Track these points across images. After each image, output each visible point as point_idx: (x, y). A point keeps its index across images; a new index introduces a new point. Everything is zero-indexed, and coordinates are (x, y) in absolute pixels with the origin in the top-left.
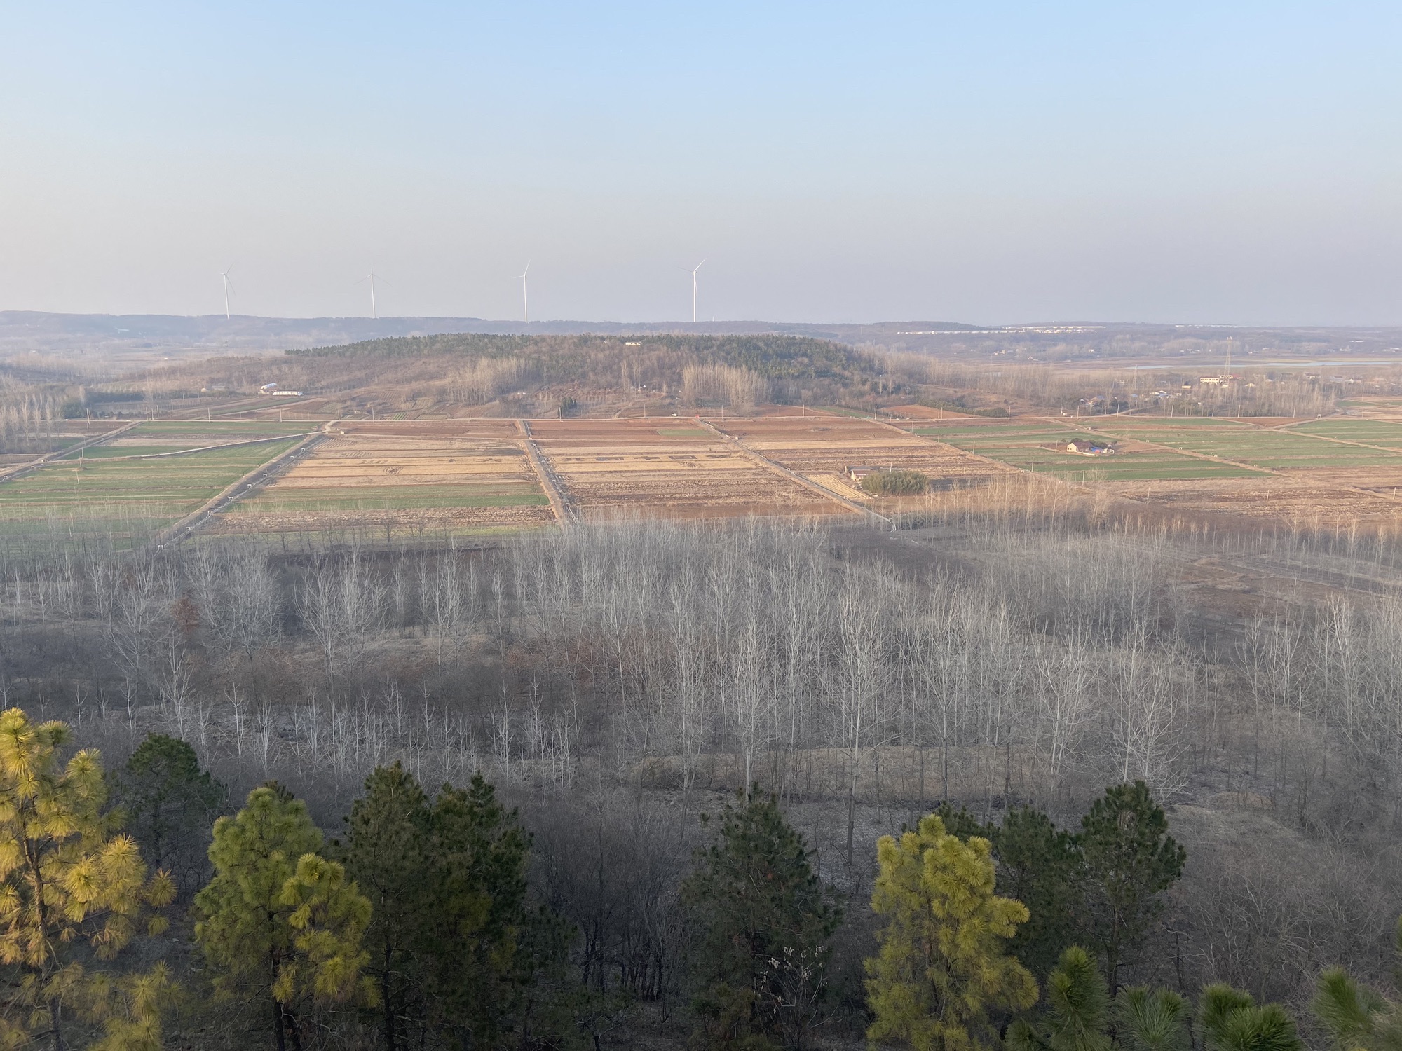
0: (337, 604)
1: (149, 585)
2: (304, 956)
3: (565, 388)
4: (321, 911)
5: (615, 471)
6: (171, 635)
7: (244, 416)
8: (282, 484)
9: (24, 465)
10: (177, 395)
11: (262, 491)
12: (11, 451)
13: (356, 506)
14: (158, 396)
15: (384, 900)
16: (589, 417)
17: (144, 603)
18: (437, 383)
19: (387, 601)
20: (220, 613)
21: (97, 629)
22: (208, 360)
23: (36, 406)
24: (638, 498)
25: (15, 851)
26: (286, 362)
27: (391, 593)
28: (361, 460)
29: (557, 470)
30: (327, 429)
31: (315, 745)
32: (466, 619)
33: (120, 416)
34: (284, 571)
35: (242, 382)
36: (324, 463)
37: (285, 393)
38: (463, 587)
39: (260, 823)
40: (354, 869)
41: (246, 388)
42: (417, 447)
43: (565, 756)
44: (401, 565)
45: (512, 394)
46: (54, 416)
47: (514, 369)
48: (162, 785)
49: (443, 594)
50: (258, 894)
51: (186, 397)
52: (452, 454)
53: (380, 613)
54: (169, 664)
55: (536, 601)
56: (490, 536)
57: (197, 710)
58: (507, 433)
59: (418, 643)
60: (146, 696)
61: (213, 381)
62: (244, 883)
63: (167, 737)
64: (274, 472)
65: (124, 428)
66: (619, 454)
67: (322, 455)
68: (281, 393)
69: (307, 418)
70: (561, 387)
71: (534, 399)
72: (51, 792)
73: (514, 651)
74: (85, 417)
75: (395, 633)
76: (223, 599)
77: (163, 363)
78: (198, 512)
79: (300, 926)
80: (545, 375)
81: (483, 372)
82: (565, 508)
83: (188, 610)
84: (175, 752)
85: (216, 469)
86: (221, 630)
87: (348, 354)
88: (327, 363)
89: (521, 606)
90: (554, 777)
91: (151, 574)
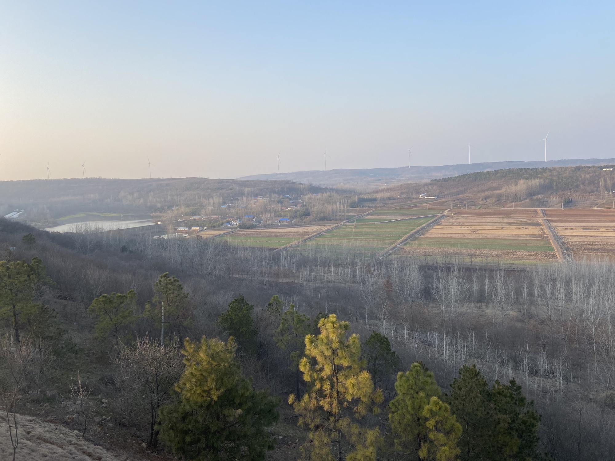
0: (447, 289)
1: (376, 272)
2: (432, 442)
3: (566, 193)
4: (440, 424)
5: (594, 236)
6: (382, 293)
7: (413, 207)
8: (426, 235)
9: (337, 225)
10: (389, 199)
11: (418, 238)
12: (333, 220)
13: (457, 247)
14: (382, 199)
15: (467, 427)
16: (579, 208)
17: (373, 279)
18: (497, 192)
19: (469, 290)
20: (400, 287)
21: (357, 288)
22: (401, 185)
23: (342, 203)
24: (608, 250)
25: (331, 367)
26: (431, 184)
27: (471, 286)
28: (460, 226)
29: (560, 234)
30: (446, 212)
31: (435, 349)
32: (508, 303)
33: (369, 207)
34: (426, 272)
35: (413, 193)
36: (444, 227)
37: (430, 197)
38: (506, 288)
39: (415, 378)
40: (455, 409)
41: (414, 196)
42: (487, 221)
43: (560, 380)
44: (476, 274)
45: (536, 196)
46: (347, 207)
47: (538, 184)
48: (377, 353)
49: (496, 290)
50: (413, 409)
51: (392, 200)
52: (503, 225)
53: (466, 295)
54: (381, 305)
55: (546, 299)
56: (521, 265)
57: (390, 325)
58: (532, 215)
59: (483, 311)
60: (373, 316)
61: (402, 193)
62: (408, 402)
63: (380, 334)
64: (423, 231)
65: (370, 212)
66: (596, 227)
67: (443, 224)
68: (428, 197)
69: (438, 208)
70: (563, 192)
71: (548, 199)
72: (343, 348)
73: (532, 322)
74: (357, 207)
75: (473, 305)
76: (401, 281)
77: (385, 186)
78: (394, 245)
79: (431, 428)
80: (555, 187)
81: (521, 186)
82: (563, 253)
83: (389, 284)
84: (382, 341)
85: (402, 228)
86: (401, 294)
87: (457, 180)
88: (448, 184)
89: (537, 300)
90: (553, 389)
91: (376, 268)
